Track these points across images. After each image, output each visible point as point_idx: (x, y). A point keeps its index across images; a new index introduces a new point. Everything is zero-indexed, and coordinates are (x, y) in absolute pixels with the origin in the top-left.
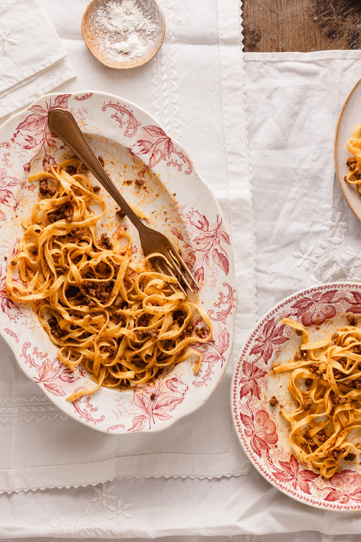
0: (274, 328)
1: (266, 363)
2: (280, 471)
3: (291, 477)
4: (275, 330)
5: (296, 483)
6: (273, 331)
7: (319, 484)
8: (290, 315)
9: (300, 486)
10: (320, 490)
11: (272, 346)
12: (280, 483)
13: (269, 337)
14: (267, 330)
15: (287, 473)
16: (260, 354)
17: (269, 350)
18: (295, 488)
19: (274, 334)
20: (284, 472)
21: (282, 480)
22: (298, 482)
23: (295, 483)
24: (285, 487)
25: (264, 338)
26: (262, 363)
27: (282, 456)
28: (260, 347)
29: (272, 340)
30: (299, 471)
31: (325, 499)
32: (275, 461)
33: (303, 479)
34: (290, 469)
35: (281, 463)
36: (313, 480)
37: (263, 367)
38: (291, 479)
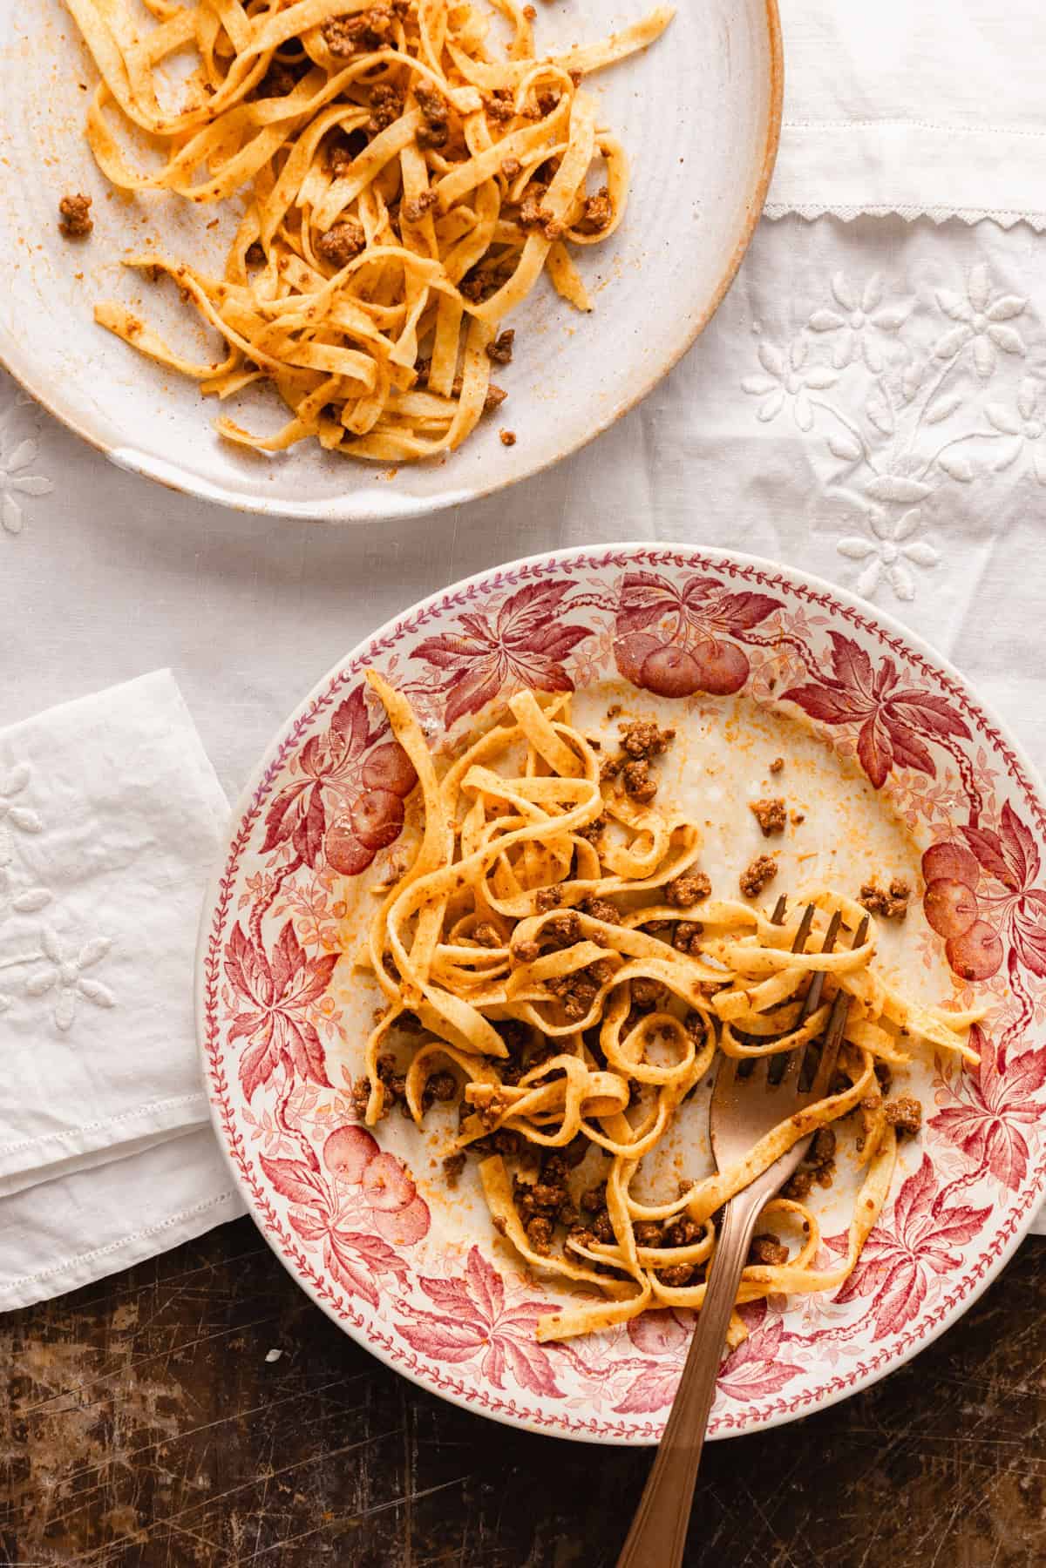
0: (879, 1297)
1: (927, 1162)
2: (939, 737)
3: (897, 707)
4: (878, 1289)
5: (882, 684)
6: (886, 1288)
7: (792, 662)
8: (812, 1339)
9: (869, 669)
10: (791, 642)
11: (897, 1224)
12: (946, 694)
13: (902, 1262)
14: (908, 1294)
15: (909, 724)
16: (950, 1202)
17: (912, 1210)
18: (889, 665)
19: (882, 1276)
20: (922, 730)
21: (936, 703)
22: (873, 683)
23: (888, 683)
24: (928, 677)
25: (924, 1264)
26: (945, 1166)
27: (918, 791)
28: (945, 1232)
29: (892, 1251)
30: (863, 723)
31: (777, 604)
32: (949, 778)
33: (852, 693)
34: (896, 739)
35: (928, 766)
36: (810, 680)
37: (945, 1151)
38: (899, 699)
